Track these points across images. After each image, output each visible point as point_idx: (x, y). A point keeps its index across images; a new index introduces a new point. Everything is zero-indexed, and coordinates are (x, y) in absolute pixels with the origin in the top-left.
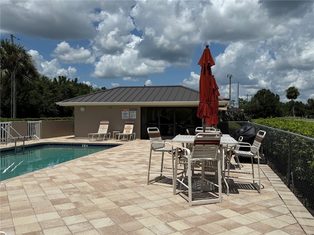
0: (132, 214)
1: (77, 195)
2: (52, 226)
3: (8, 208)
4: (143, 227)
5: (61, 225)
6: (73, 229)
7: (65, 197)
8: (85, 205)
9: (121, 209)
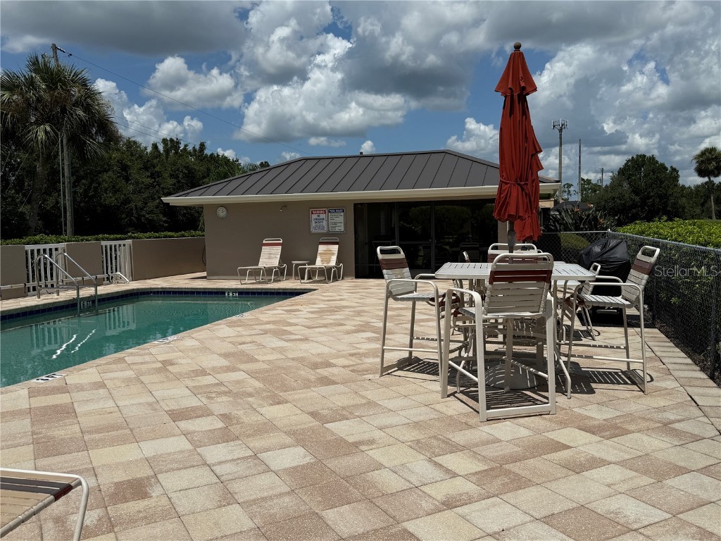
0: (351, 439)
1: (224, 399)
2: (175, 466)
3: (76, 428)
4: (380, 466)
5: (195, 464)
6: (224, 473)
7: (199, 404)
8: (245, 419)
9: (325, 428)
